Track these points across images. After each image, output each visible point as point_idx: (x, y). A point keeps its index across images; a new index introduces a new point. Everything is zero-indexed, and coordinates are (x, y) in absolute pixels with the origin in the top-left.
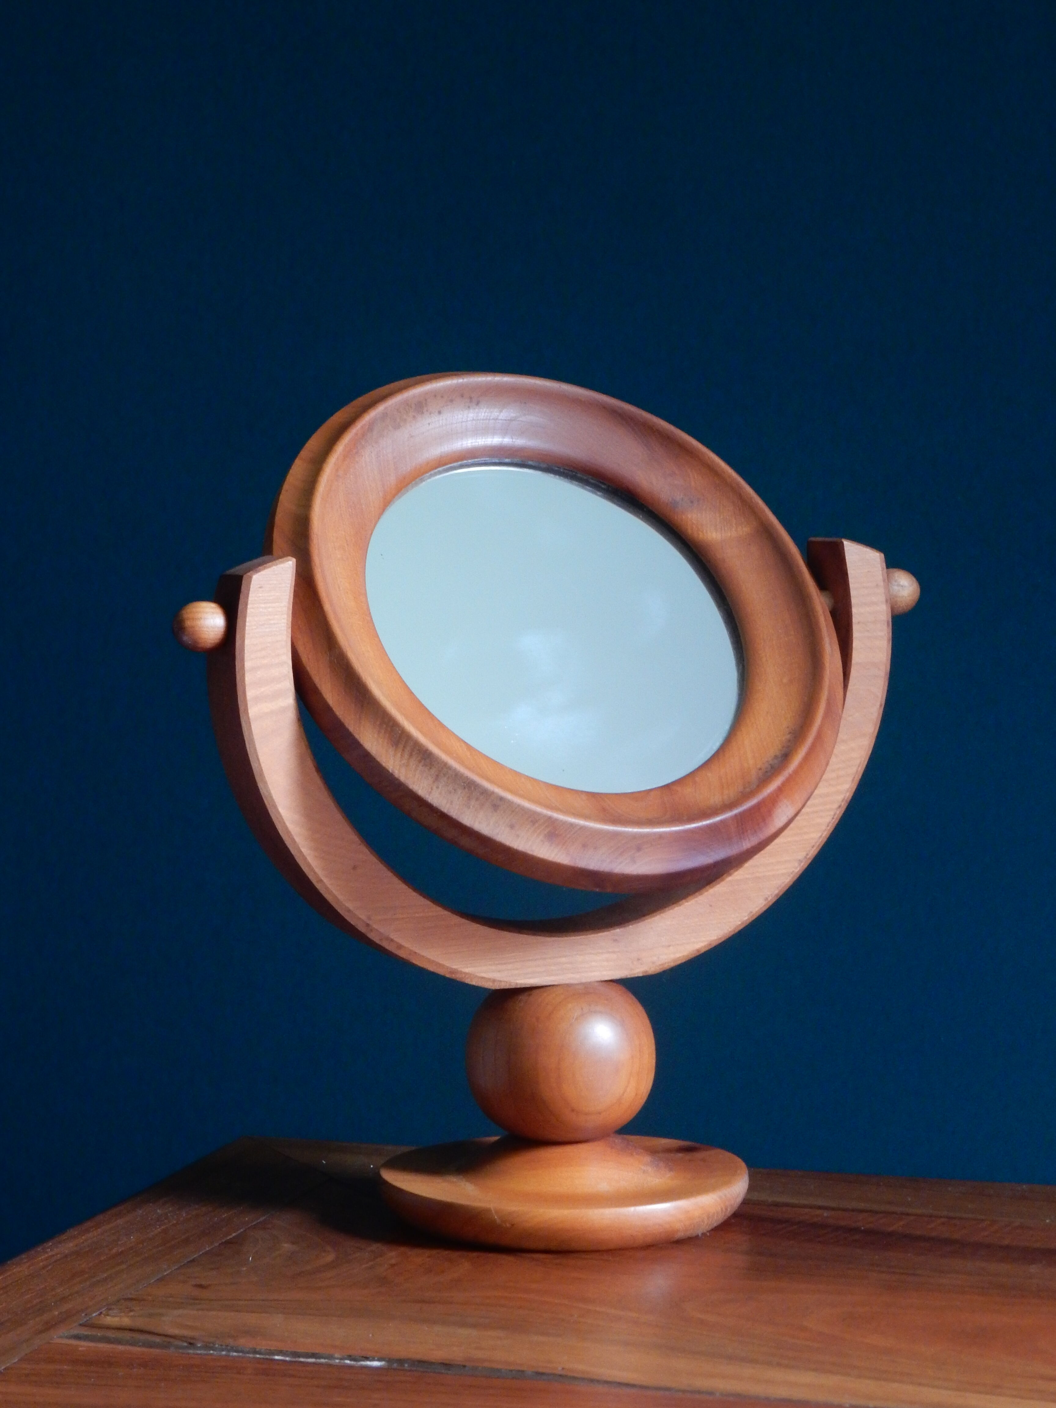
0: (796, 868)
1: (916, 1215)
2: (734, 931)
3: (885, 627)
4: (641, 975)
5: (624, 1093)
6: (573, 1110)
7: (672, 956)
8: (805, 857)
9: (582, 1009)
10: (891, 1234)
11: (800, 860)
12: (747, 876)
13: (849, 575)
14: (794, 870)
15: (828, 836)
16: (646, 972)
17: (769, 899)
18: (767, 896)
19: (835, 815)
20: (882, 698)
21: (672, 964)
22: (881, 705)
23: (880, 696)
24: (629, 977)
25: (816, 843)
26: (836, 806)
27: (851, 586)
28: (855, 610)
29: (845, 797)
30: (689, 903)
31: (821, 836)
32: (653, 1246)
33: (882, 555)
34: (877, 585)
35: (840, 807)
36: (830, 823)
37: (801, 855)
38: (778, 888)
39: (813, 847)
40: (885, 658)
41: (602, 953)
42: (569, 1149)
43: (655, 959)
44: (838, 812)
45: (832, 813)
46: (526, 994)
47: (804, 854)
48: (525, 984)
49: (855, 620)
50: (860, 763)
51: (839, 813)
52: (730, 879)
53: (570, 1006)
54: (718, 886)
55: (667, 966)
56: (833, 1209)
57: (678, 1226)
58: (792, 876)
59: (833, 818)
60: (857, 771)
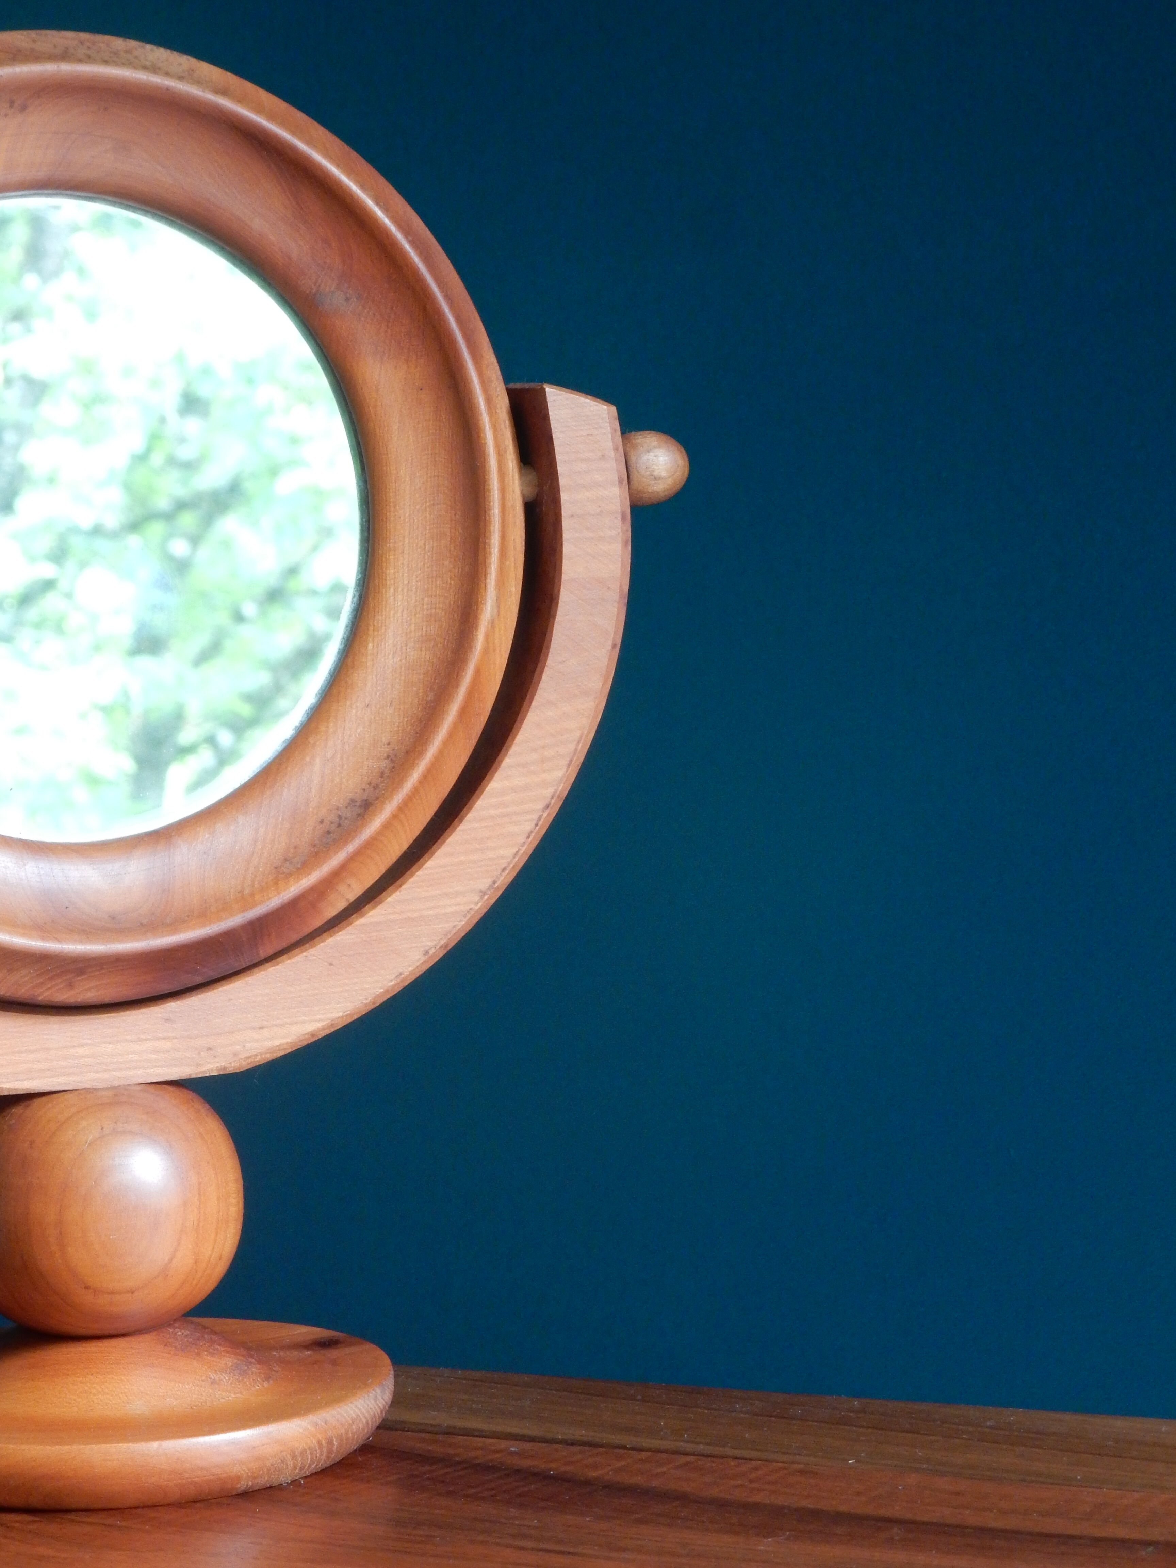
0: (477, 904)
1: (649, 1450)
2: (374, 1003)
3: (618, 522)
4: (215, 1073)
5: (171, 1261)
6: (87, 1287)
7: (269, 1044)
8: (491, 887)
9: (102, 1129)
10: (588, 1483)
11: (481, 891)
12: (392, 917)
13: (556, 442)
14: (472, 906)
15: (530, 852)
16: (225, 1068)
17: (431, 953)
18: (427, 948)
19: (540, 819)
20: (615, 633)
21: (269, 1057)
22: (614, 646)
23: (611, 630)
24: (194, 1076)
25: (509, 864)
26: (540, 805)
27: (559, 457)
28: (564, 496)
29: (556, 791)
30: (293, 960)
31: (517, 852)
32: (202, 1501)
33: (613, 409)
34: (603, 456)
35: (547, 806)
36: (532, 832)
37: (484, 883)
38: (445, 935)
39: (504, 870)
40: (619, 572)
41: (146, 1040)
42: (92, 1347)
43: (238, 1048)
44: (545, 815)
45: (535, 817)
46: (24, 1104)
47: (489, 881)
48: (16, 1090)
49: (565, 512)
50: (581, 737)
51: (548, 817)
52: (362, 921)
53: (84, 1123)
54: (343, 932)
55: (259, 1060)
56: (532, 1439)
57: (237, 1470)
58: (469, 916)
59: (537, 825)
60: (576, 750)
